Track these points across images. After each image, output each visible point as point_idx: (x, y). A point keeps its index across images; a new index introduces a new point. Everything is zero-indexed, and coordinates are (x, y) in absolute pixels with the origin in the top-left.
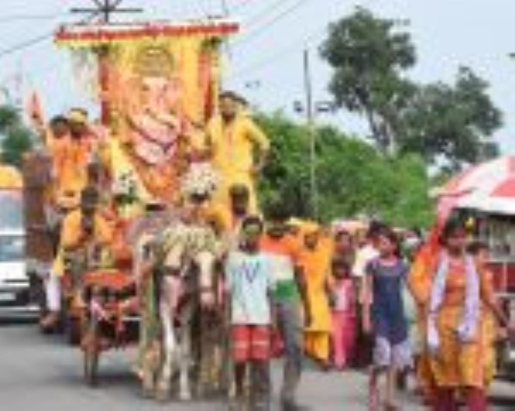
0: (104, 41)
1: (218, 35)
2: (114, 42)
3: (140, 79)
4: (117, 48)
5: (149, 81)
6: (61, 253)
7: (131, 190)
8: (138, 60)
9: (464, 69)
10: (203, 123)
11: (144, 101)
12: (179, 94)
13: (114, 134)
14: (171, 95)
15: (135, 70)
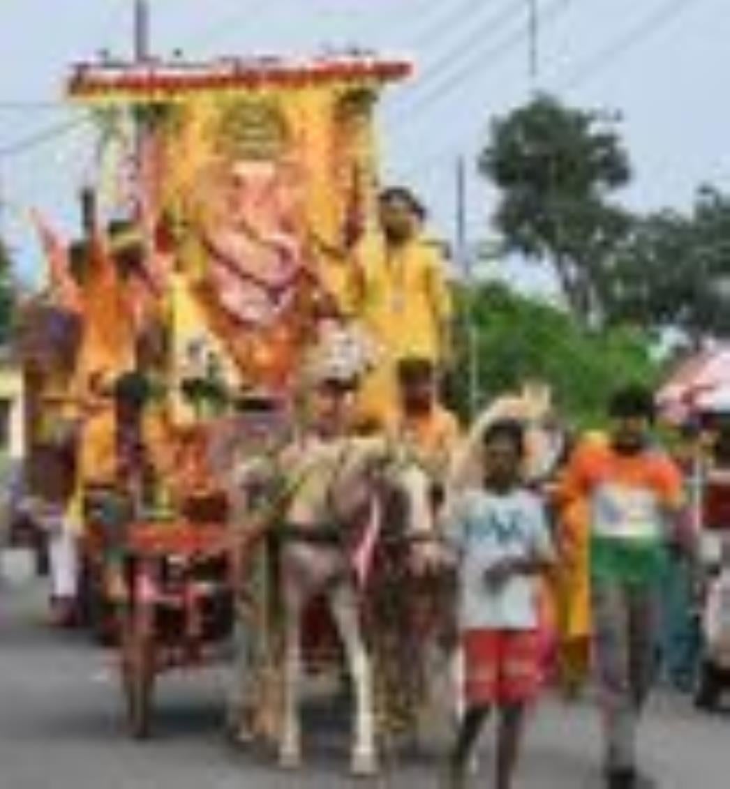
0: (159, 96)
1: (370, 83)
2: (178, 99)
3: (228, 165)
4: (184, 108)
5: (245, 169)
6: (80, 493)
7: (212, 369)
8: (224, 129)
9: (705, 190)
10: (343, 249)
11: (234, 204)
12: (299, 192)
13: (179, 267)
14: (285, 196)
15: (218, 149)
